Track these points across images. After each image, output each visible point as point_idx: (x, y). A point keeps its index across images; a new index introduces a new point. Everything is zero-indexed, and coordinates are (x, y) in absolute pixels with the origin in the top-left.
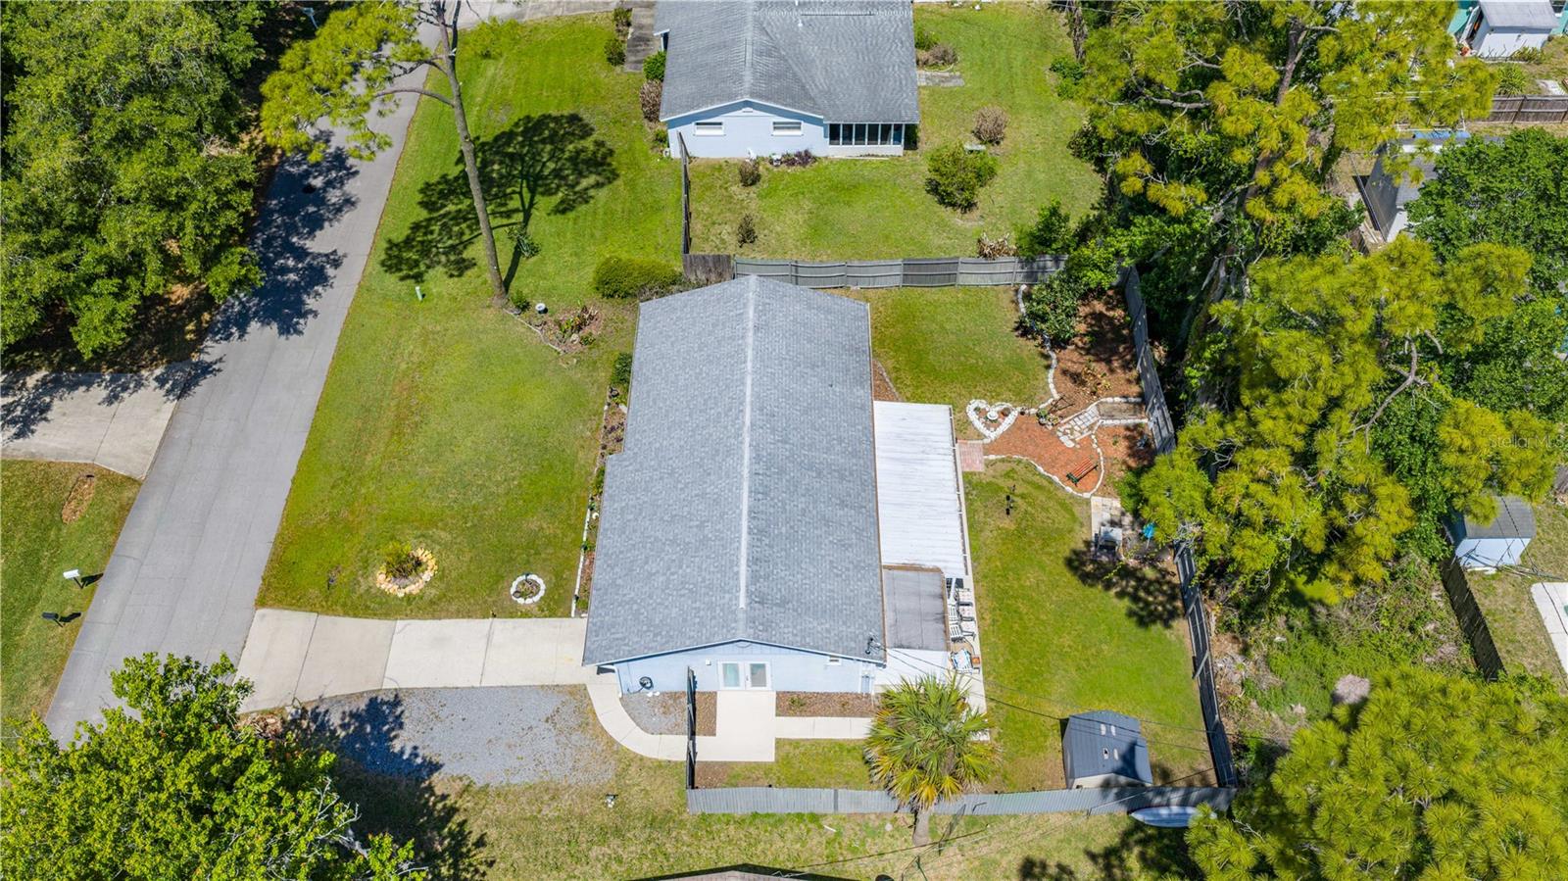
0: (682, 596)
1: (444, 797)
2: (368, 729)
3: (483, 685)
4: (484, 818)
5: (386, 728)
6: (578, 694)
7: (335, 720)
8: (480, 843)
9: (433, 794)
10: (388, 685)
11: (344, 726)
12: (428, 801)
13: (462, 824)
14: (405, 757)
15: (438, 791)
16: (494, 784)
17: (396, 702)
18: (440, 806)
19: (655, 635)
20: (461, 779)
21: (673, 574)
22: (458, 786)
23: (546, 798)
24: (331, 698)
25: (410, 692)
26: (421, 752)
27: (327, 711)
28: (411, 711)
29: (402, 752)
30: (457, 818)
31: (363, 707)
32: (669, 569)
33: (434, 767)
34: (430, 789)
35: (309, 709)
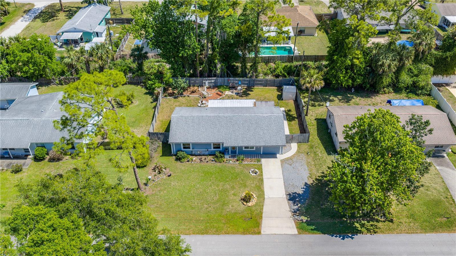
0: (271, 127)
1: (313, 181)
2: (298, 199)
3: (282, 177)
4: (317, 173)
5: (297, 195)
6: (283, 161)
7: (296, 207)
8: (323, 173)
9: (313, 183)
10: (285, 196)
11: (297, 205)
12: (315, 184)
13: (319, 177)
14: (304, 190)
15: (312, 182)
16: (308, 172)
17: (290, 195)
18: (316, 182)
19: (280, 131)
20: (308, 178)
21: (264, 129)
22: (310, 179)
23: (310, 164)
24: (290, 209)
25: (286, 191)
26: (302, 187)
27: (294, 210)
28: (292, 190)
29: (303, 191)
30: (318, 178)
31: (292, 202)
32: (263, 130)
33: (306, 183)
34: (312, 184)
35: (293, 214)
